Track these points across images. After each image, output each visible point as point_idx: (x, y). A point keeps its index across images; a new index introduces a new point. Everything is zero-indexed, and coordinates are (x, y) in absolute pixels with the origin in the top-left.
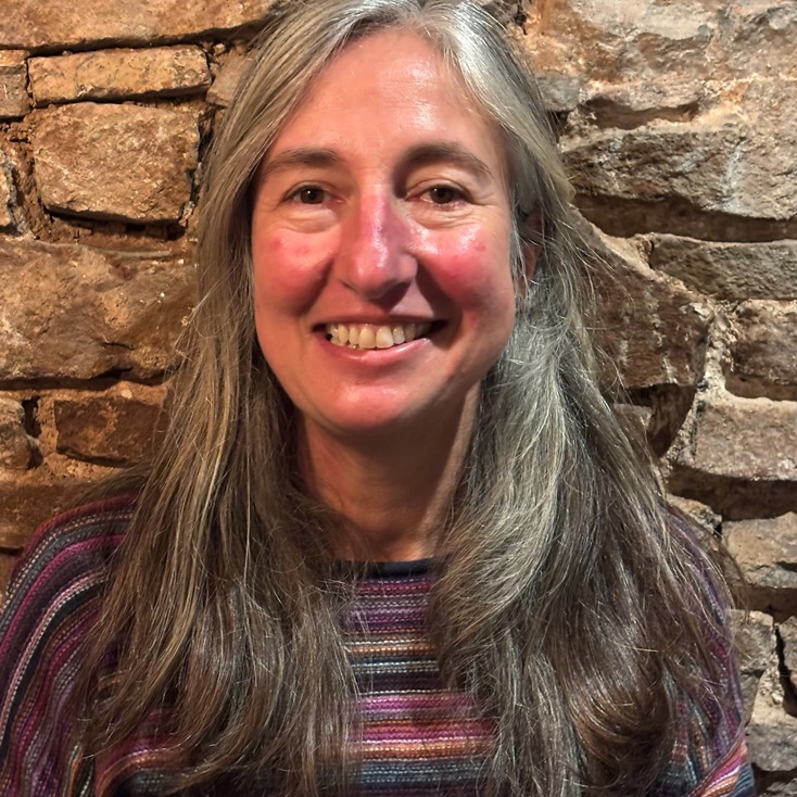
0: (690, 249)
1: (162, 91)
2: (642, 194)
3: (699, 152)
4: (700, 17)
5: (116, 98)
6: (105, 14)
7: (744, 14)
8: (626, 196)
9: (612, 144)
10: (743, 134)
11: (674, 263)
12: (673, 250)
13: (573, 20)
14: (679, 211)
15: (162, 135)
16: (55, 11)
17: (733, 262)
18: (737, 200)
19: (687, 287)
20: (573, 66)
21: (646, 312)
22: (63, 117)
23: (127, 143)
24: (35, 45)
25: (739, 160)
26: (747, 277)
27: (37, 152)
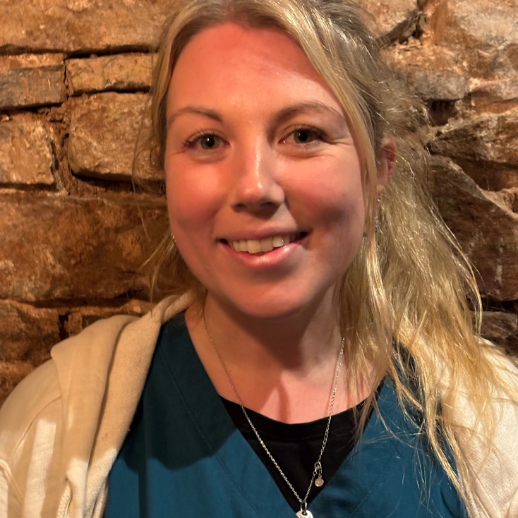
2: (510, 159)
5: (131, 89)
6: (125, 27)
8: (499, 161)
9: (490, 123)
13: (460, 34)
16: (88, 24)
20: (459, 67)
22: (94, 103)
24: (72, 49)
27: (74, 129)
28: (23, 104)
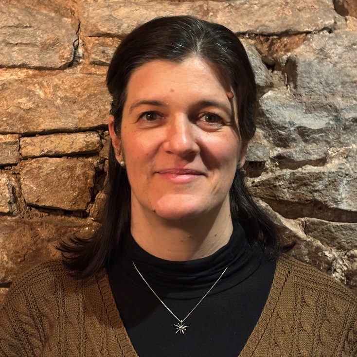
0: (323, 225)
1: (79, 152)
2: (300, 199)
3: (326, 181)
4: (326, 119)
5: (58, 155)
6: (54, 118)
7: (347, 118)
8: (292, 200)
9: (285, 176)
10: (347, 173)
11: (316, 232)
12: (315, 226)
13: (267, 120)
14: (318, 208)
15: (78, 171)
16: (32, 117)
17: (344, 232)
18: (345, 203)
19: (322, 243)
20: (267, 141)
21: (302, 255)
22: (34, 164)
23: (63, 175)
24: (22, 132)
25: (346, 184)
26: (351, 239)
27: (22, 179)
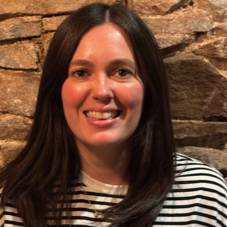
28: (25, 36)
